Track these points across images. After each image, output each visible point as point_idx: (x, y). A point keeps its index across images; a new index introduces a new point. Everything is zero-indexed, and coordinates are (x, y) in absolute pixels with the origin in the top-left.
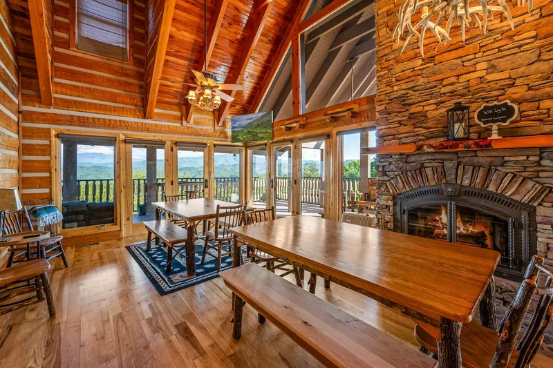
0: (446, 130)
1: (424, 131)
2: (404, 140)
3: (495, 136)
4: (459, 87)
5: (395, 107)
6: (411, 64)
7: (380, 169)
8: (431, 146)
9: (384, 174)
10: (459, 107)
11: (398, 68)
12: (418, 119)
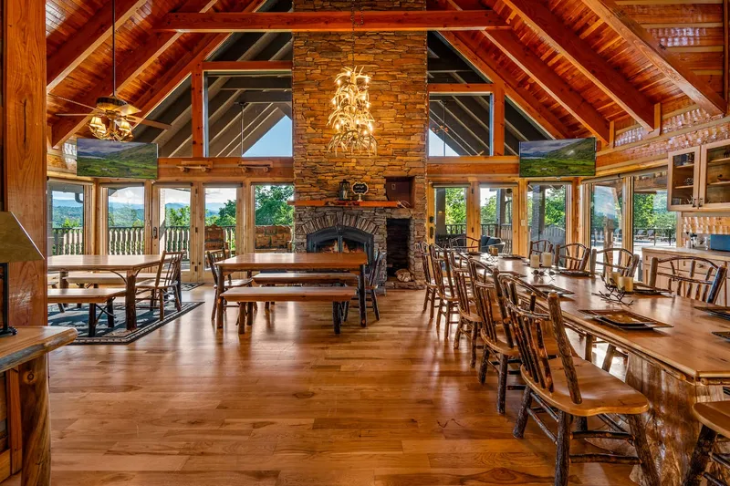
0: (338, 193)
1: (326, 192)
2: (314, 197)
3: (360, 200)
4: (344, 169)
5: (308, 173)
6: (318, 147)
7: (298, 216)
8: (332, 203)
9: (301, 220)
10: (345, 182)
11: (311, 147)
12: (322, 184)
